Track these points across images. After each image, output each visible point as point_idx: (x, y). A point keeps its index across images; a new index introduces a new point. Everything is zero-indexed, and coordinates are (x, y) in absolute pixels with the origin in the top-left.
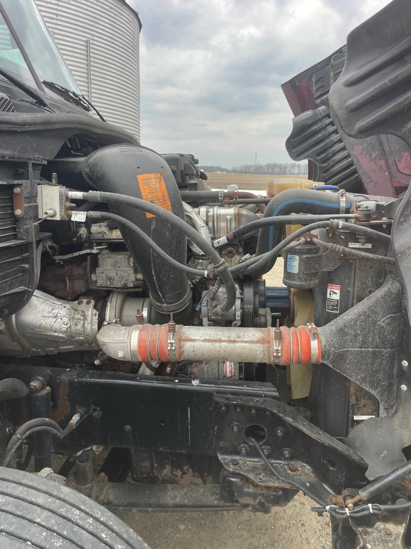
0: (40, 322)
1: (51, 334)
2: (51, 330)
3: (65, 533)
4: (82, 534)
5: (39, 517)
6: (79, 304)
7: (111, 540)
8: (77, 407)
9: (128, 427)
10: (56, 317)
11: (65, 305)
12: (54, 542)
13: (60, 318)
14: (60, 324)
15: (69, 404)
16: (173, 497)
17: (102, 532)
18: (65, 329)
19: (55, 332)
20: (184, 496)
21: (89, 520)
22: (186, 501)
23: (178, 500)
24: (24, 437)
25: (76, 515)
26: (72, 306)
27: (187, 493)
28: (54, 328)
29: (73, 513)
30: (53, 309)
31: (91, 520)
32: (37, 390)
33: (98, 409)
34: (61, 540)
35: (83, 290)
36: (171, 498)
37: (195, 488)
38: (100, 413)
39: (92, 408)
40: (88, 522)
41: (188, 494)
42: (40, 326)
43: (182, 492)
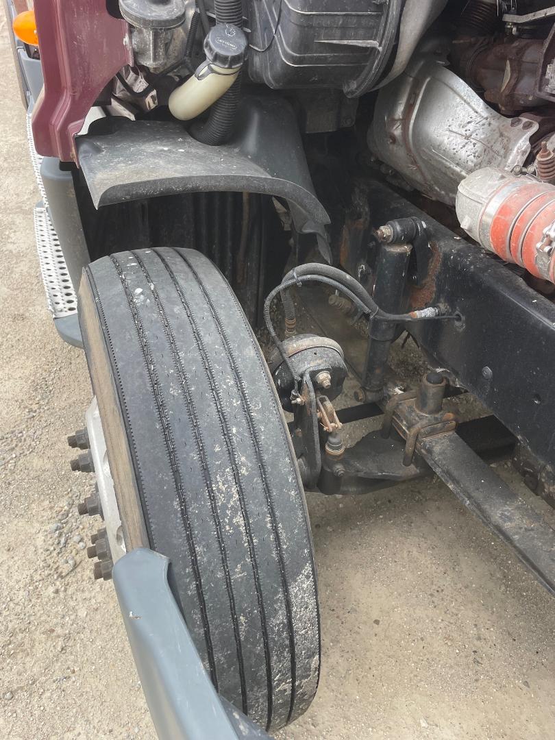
0: (441, 138)
1: (452, 166)
2: (453, 159)
3: (193, 389)
4: (210, 406)
5: (186, 353)
6: (512, 124)
7: (238, 443)
8: (442, 300)
9: (488, 371)
10: (467, 137)
11: (492, 122)
12: (172, 387)
13: (474, 141)
14: (468, 153)
15: (435, 289)
16: (507, 517)
17: (237, 425)
18: (473, 165)
19: (458, 164)
20: (523, 530)
21: (234, 401)
22: (516, 537)
23: (507, 526)
24: (300, 278)
25: (226, 384)
26: (501, 126)
27: (532, 530)
28: (458, 157)
29: (225, 379)
30: (469, 123)
31: (237, 403)
32: (385, 241)
33: (463, 318)
34: (180, 391)
35: (530, 98)
36: (502, 514)
37: (551, 536)
38: (462, 326)
39: (457, 312)
40: (231, 403)
41: (532, 533)
42: (439, 146)
43: (526, 523)
